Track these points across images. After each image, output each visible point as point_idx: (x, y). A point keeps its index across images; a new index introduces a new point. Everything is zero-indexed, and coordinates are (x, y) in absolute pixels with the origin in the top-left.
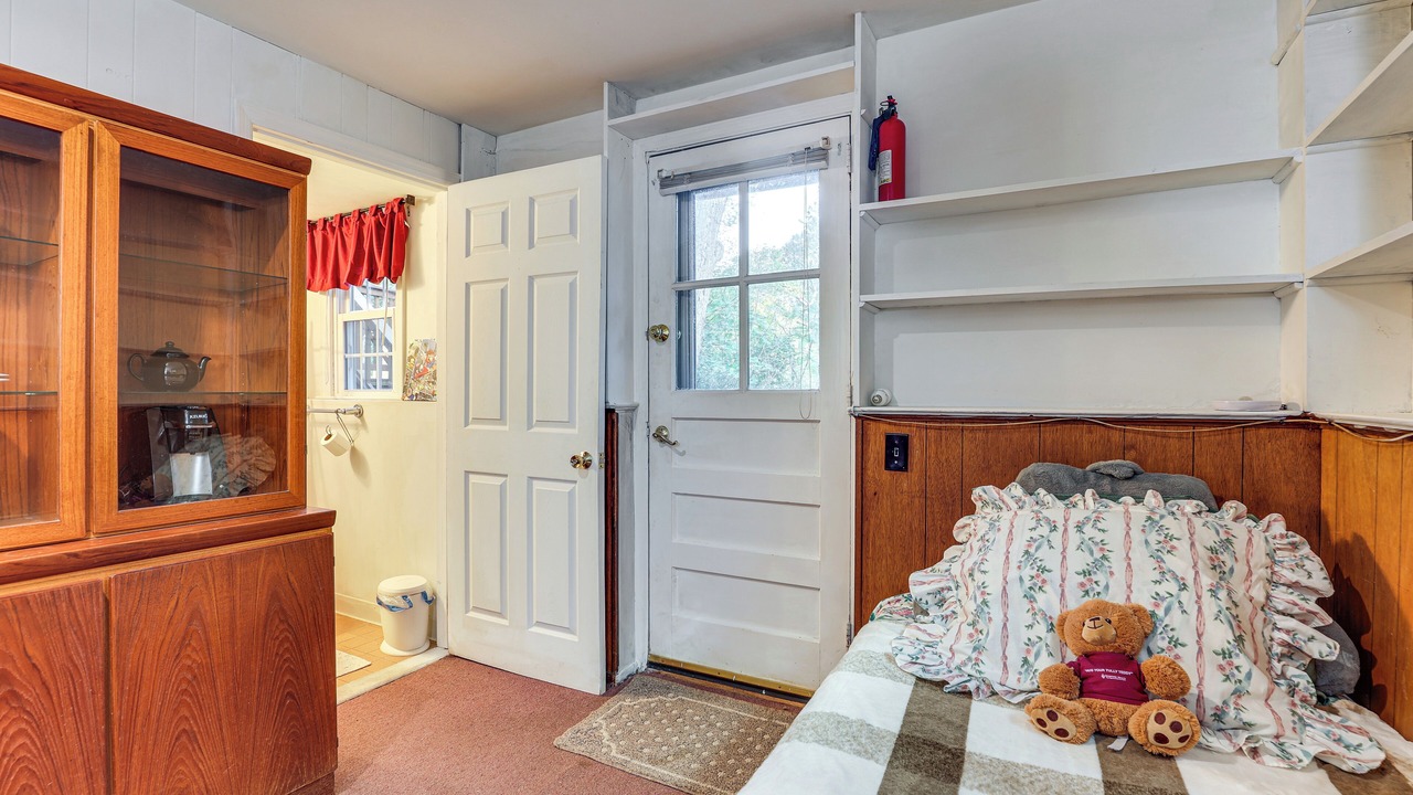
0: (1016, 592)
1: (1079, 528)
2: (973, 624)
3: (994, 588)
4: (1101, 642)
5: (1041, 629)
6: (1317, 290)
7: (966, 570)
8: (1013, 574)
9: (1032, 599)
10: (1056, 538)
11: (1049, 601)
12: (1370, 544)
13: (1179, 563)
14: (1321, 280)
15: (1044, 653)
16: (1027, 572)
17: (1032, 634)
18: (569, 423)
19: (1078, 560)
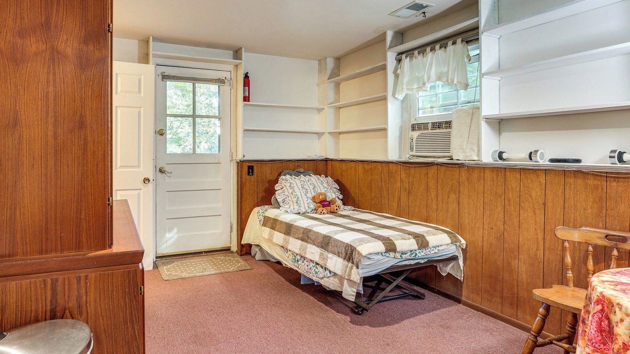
0: (303, 194)
1: (308, 181)
2: (297, 202)
3: (299, 194)
4: (323, 198)
5: (309, 200)
6: (328, 135)
7: (290, 193)
8: (302, 191)
9: (306, 195)
10: (305, 183)
11: (309, 195)
12: (341, 180)
13: (325, 185)
14: (329, 133)
15: (311, 204)
16: (304, 191)
17: (308, 202)
18: (138, 166)
19: (312, 187)
